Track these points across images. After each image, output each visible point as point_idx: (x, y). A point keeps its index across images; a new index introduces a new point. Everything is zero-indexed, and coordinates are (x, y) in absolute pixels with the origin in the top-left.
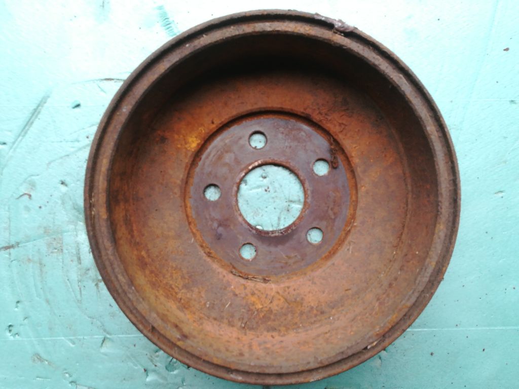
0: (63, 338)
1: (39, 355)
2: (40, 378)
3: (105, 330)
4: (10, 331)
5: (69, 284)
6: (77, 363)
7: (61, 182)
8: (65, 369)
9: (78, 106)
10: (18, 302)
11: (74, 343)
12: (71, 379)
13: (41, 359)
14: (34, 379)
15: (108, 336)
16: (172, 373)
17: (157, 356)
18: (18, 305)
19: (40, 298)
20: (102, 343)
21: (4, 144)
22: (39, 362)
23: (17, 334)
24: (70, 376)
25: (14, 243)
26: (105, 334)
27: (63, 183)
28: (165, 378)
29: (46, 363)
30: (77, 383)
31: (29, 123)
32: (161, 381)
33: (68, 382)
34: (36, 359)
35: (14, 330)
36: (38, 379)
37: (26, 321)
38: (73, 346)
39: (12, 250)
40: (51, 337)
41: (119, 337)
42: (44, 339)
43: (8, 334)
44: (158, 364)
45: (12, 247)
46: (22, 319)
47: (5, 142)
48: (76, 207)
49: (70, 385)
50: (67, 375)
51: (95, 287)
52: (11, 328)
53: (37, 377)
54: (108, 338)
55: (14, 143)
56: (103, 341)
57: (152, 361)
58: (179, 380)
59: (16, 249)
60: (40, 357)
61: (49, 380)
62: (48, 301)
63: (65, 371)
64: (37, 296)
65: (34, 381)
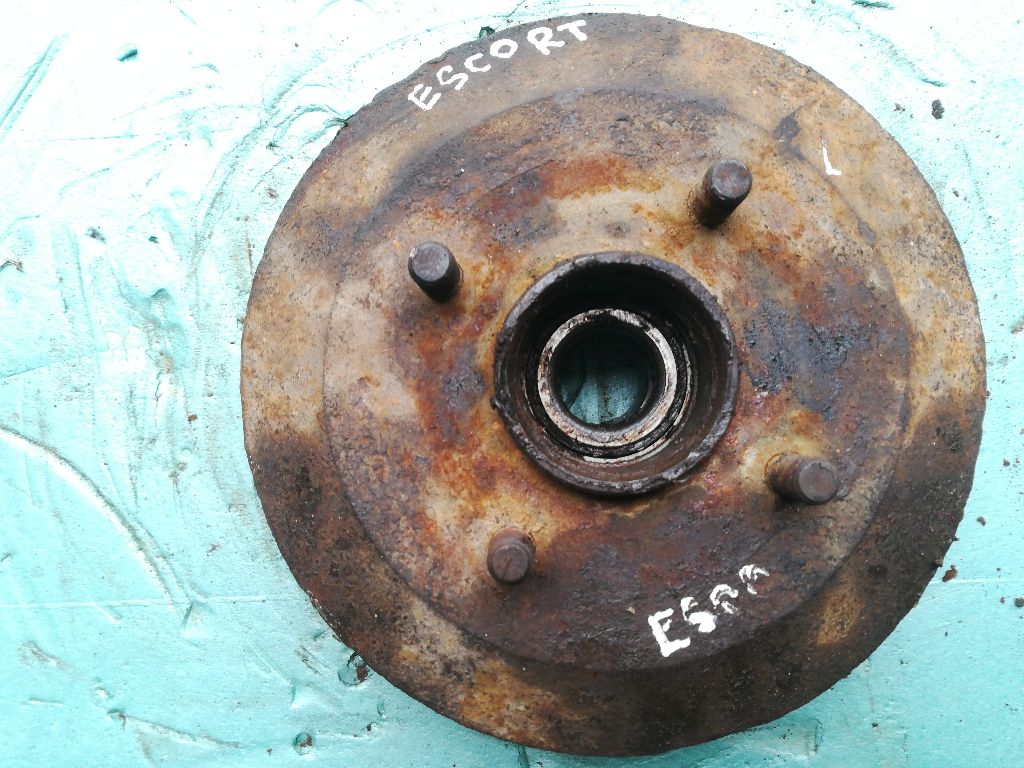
0: (93, 604)
1: (36, 645)
2: (37, 699)
3: (193, 585)
5: (108, 474)
6: (126, 663)
7: (90, 233)
8: (99, 680)
9: (133, 54)
11: (119, 617)
12: (112, 704)
13: (39, 654)
14: (24, 703)
15: (201, 599)
16: (353, 688)
17: (319, 648)
19: (40, 508)
20: (187, 616)
22: (36, 663)
24: (111, 697)
26: (193, 593)
27: (94, 235)
28: (337, 703)
29: (53, 663)
30: (127, 712)
31: (21, 97)
32: (328, 709)
33: (105, 711)
34: (29, 654)
36: (33, 702)
37: (7, 563)
38: (118, 623)
40: (66, 601)
42: (47, 605)
44: (320, 668)
48: (125, 291)
49: (108, 718)
50: (102, 694)
51: (171, 481)
53: (31, 699)
54: (199, 604)
56: (189, 610)
57: (305, 660)
58: (369, 706)
60: (40, 650)
61: (61, 705)
62: (58, 515)
63: (97, 685)
64: (34, 503)
65: (25, 706)
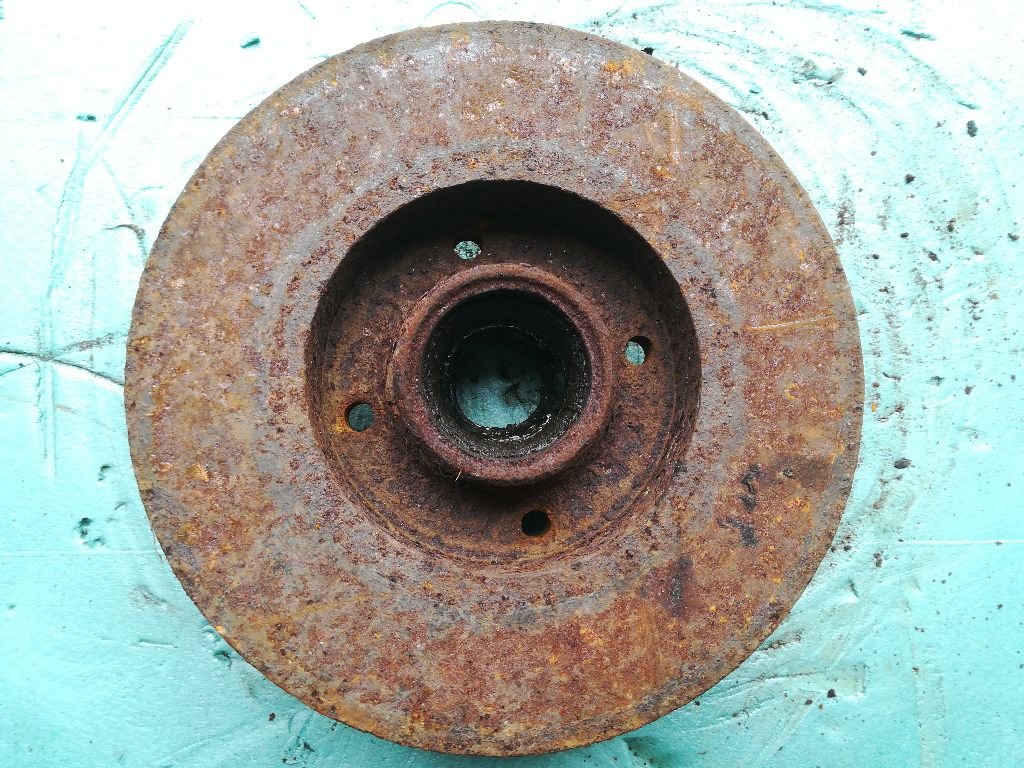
1: (145, 587)
2: (147, 641)
4: (84, 533)
9: (255, 42)
10: (105, 467)
12: (219, 647)
13: (150, 598)
14: (133, 645)
18: (107, 473)
21: (91, 118)
22: (148, 606)
23: (98, 540)
25: (101, 335)
29: (164, 606)
31: (147, 76)
33: (212, 653)
34: (140, 597)
35: (93, 531)
36: (143, 644)
37: (121, 511)
39: (95, 350)
43: (79, 541)
45: (98, 342)
46: (114, 506)
47: (92, 114)
49: (215, 660)
50: (209, 637)
52: (85, 528)
53: (141, 641)
55: (112, 117)
59: (106, 348)
60: (151, 594)
65: (134, 648)
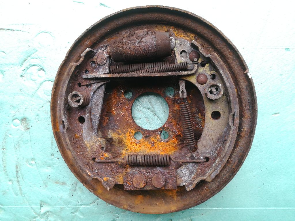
41: (9, 208)
